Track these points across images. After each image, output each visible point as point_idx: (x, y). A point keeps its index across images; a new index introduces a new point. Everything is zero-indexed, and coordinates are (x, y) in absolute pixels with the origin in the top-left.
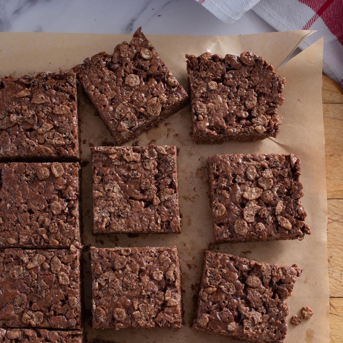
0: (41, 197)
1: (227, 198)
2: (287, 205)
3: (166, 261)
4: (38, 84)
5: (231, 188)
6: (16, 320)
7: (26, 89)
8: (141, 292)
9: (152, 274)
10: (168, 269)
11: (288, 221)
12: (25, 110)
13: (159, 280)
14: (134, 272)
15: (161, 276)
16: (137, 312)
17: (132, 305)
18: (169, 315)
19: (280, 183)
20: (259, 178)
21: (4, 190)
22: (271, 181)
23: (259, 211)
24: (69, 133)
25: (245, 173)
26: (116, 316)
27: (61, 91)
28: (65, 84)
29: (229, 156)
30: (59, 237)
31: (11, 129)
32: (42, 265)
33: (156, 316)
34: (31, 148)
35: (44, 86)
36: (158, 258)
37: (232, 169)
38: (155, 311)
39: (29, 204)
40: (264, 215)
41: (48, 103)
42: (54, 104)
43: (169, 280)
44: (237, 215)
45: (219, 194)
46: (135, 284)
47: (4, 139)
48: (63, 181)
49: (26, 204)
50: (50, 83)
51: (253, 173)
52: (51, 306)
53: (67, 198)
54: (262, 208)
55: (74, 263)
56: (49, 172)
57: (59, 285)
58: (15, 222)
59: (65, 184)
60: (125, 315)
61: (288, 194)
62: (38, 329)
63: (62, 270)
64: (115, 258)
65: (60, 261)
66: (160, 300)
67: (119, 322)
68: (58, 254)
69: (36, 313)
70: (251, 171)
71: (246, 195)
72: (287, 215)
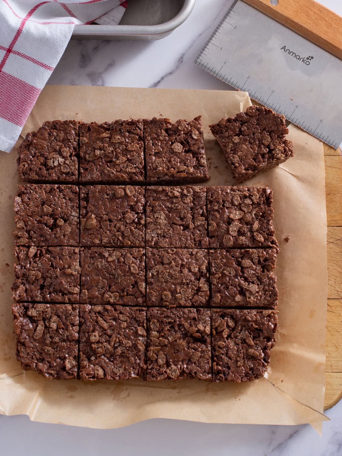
0: (118, 211)
1: (218, 218)
2: (261, 225)
3: (200, 258)
4: (116, 128)
5: (221, 211)
6: (99, 299)
7: (107, 132)
8: (182, 280)
9: (190, 267)
10: (202, 265)
11: (261, 236)
12: (106, 147)
13: (195, 272)
14: (177, 265)
15: (197, 269)
16: (179, 295)
17: (176, 290)
18: (202, 297)
19: (257, 208)
20: (242, 204)
21: (90, 205)
22: (250, 206)
23: (241, 228)
24: (139, 164)
25: (232, 200)
26: (164, 297)
27: (133, 133)
28: (136, 128)
29: (220, 187)
30: (131, 239)
31: (96, 161)
32: (118, 259)
33: (192, 298)
34: (111, 174)
35: (120, 130)
36: (195, 256)
37: (222, 197)
38: (192, 295)
39: (109, 215)
40: (244, 231)
41: (123, 142)
42: (127, 142)
43: (202, 272)
44: (224, 230)
45: (212, 214)
46: (178, 274)
47: (91, 168)
48: (134, 199)
49: (107, 215)
50: (124, 127)
51: (237, 200)
52: (124, 288)
53: (137, 211)
54: (243, 226)
55: (141, 258)
56: (124, 192)
57: (131, 273)
58: (98, 228)
59: (135, 201)
60: (170, 296)
61: (262, 216)
62: (115, 306)
63: (133, 262)
64: (164, 256)
65: (131, 256)
66: (196, 286)
67: (166, 301)
68: (130, 251)
69: (114, 294)
70: (236, 198)
71: (232, 216)
72: (261, 232)
